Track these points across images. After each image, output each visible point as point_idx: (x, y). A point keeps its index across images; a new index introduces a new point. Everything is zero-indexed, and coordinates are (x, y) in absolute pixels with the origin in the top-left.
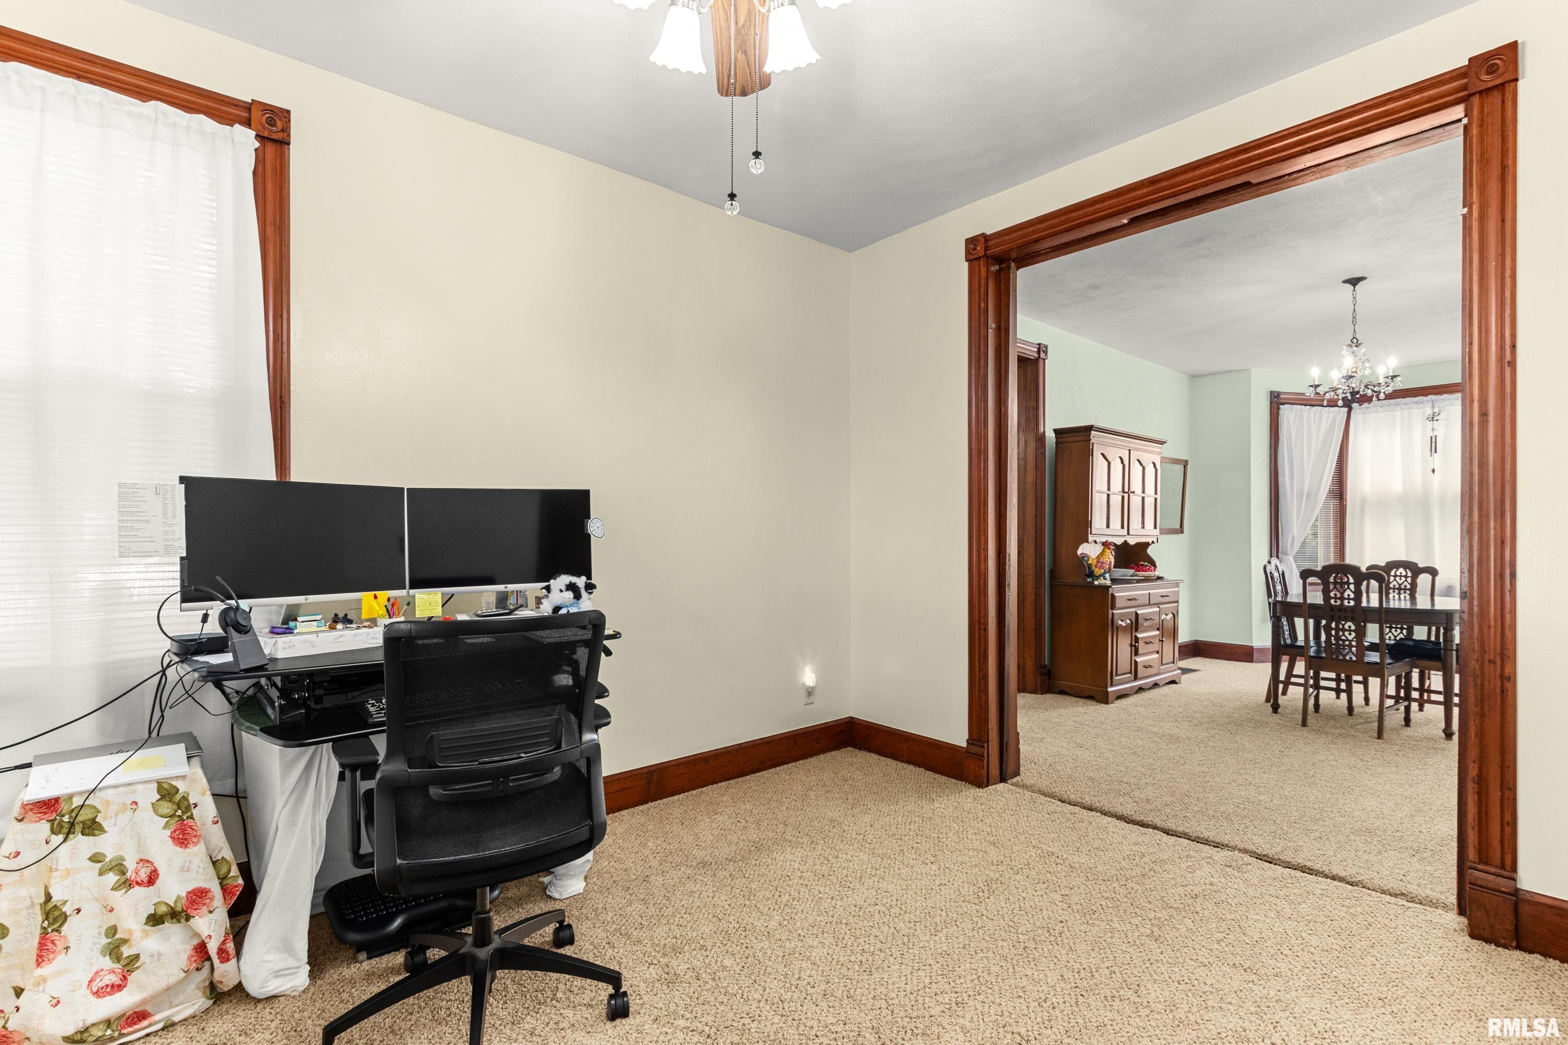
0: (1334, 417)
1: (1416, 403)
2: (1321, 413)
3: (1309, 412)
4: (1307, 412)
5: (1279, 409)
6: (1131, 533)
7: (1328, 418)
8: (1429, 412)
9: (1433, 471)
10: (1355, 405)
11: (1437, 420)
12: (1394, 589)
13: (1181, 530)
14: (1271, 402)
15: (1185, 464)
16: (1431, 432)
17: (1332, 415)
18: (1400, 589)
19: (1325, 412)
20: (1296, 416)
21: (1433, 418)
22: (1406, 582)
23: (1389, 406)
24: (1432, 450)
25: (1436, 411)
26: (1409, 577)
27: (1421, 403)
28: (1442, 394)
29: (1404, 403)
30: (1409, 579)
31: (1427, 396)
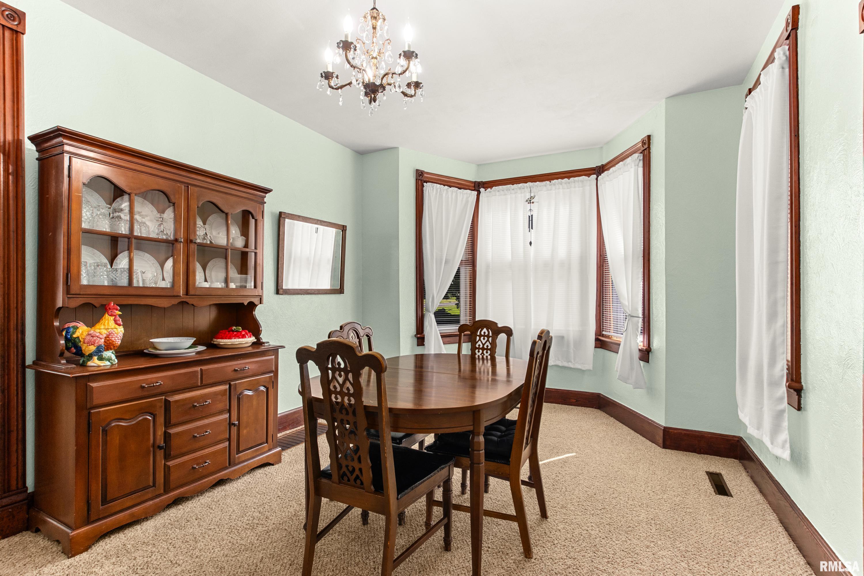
0: (467, 198)
1: (520, 188)
2: (457, 194)
3: (447, 192)
4: (445, 192)
5: (423, 186)
7: (463, 198)
8: (528, 196)
9: (531, 243)
10: (482, 190)
11: (533, 203)
12: (487, 349)
13: (341, 291)
14: (416, 179)
15: (344, 229)
16: (529, 212)
17: (465, 196)
18: (483, 349)
19: (460, 193)
20: (436, 194)
21: (530, 201)
22: (488, 342)
23: (503, 191)
24: (531, 226)
25: (532, 195)
26: (490, 337)
27: (523, 188)
28: (536, 182)
29: (513, 188)
30: (490, 339)
31: (526, 183)
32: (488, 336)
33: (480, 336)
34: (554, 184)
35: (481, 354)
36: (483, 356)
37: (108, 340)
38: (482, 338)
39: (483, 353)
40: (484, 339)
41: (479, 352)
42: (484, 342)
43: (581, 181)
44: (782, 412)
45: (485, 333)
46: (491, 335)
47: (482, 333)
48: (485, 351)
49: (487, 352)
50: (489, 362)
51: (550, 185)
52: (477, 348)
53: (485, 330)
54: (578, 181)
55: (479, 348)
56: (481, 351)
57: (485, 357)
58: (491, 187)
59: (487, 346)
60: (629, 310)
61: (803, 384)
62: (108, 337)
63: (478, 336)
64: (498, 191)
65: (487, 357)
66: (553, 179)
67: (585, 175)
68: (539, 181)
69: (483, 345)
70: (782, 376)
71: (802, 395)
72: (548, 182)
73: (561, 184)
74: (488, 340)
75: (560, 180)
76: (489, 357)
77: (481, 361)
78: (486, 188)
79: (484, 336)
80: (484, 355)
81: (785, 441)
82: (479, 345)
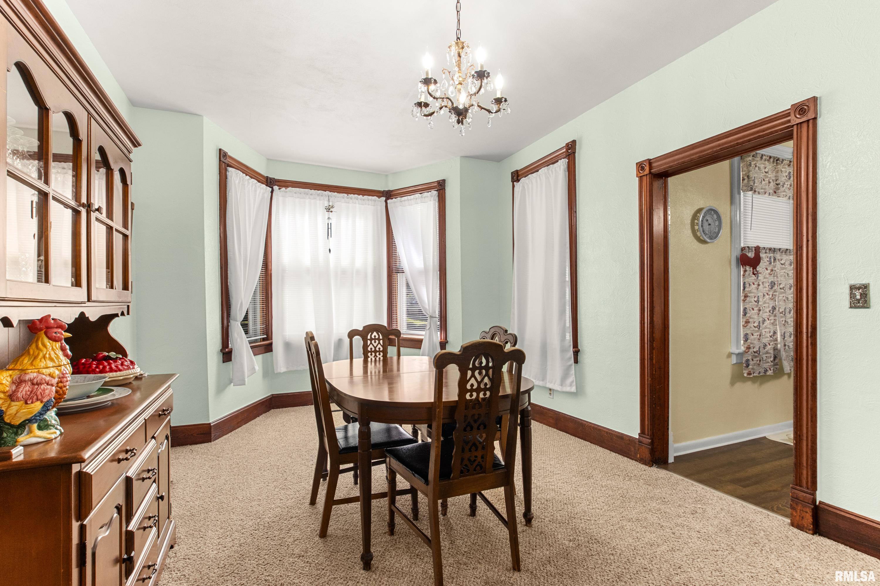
0: (263, 193)
1: (318, 195)
2: (256, 187)
3: (249, 182)
4: (247, 182)
5: (226, 170)
6: (93, 298)
7: (260, 193)
8: (326, 204)
9: (330, 251)
10: (276, 188)
11: (331, 212)
12: (379, 351)
14: (220, 162)
16: (328, 221)
17: (260, 190)
18: (375, 351)
19: (258, 187)
20: (239, 183)
21: (329, 209)
22: (379, 345)
23: (300, 194)
24: (329, 234)
25: (331, 204)
26: (381, 339)
27: (322, 196)
28: (334, 192)
29: (310, 193)
30: (381, 342)
31: (325, 191)
32: (379, 339)
33: (371, 339)
34: (351, 198)
35: (374, 357)
36: (375, 359)
37: (61, 388)
38: (373, 341)
39: (376, 355)
40: (375, 342)
41: (371, 355)
42: (375, 345)
43: (373, 200)
44: (571, 365)
45: (375, 336)
46: (381, 337)
47: (373, 337)
48: (378, 354)
49: (380, 354)
50: (381, 363)
51: (347, 198)
52: (369, 352)
53: (375, 334)
54: (371, 200)
55: (371, 352)
56: (373, 354)
57: (377, 359)
58: (287, 187)
59: (379, 349)
60: (430, 312)
61: (579, 348)
62: (61, 382)
63: (369, 339)
64: (295, 193)
65: (380, 358)
66: (351, 194)
67: (377, 196)
68: (338, 192)
69: (375, 348)
70: (570, 346)
71: (579, 354)
72: (346, 195)
73: (357, 199)
74: (379, 343)
75: (356, 195)
76: (382, 358)
77: (373, 364)
78: (280, 187)
79: (375, 339)
80: (377, 357)
81: (573, 382)
82: (371, 349)
